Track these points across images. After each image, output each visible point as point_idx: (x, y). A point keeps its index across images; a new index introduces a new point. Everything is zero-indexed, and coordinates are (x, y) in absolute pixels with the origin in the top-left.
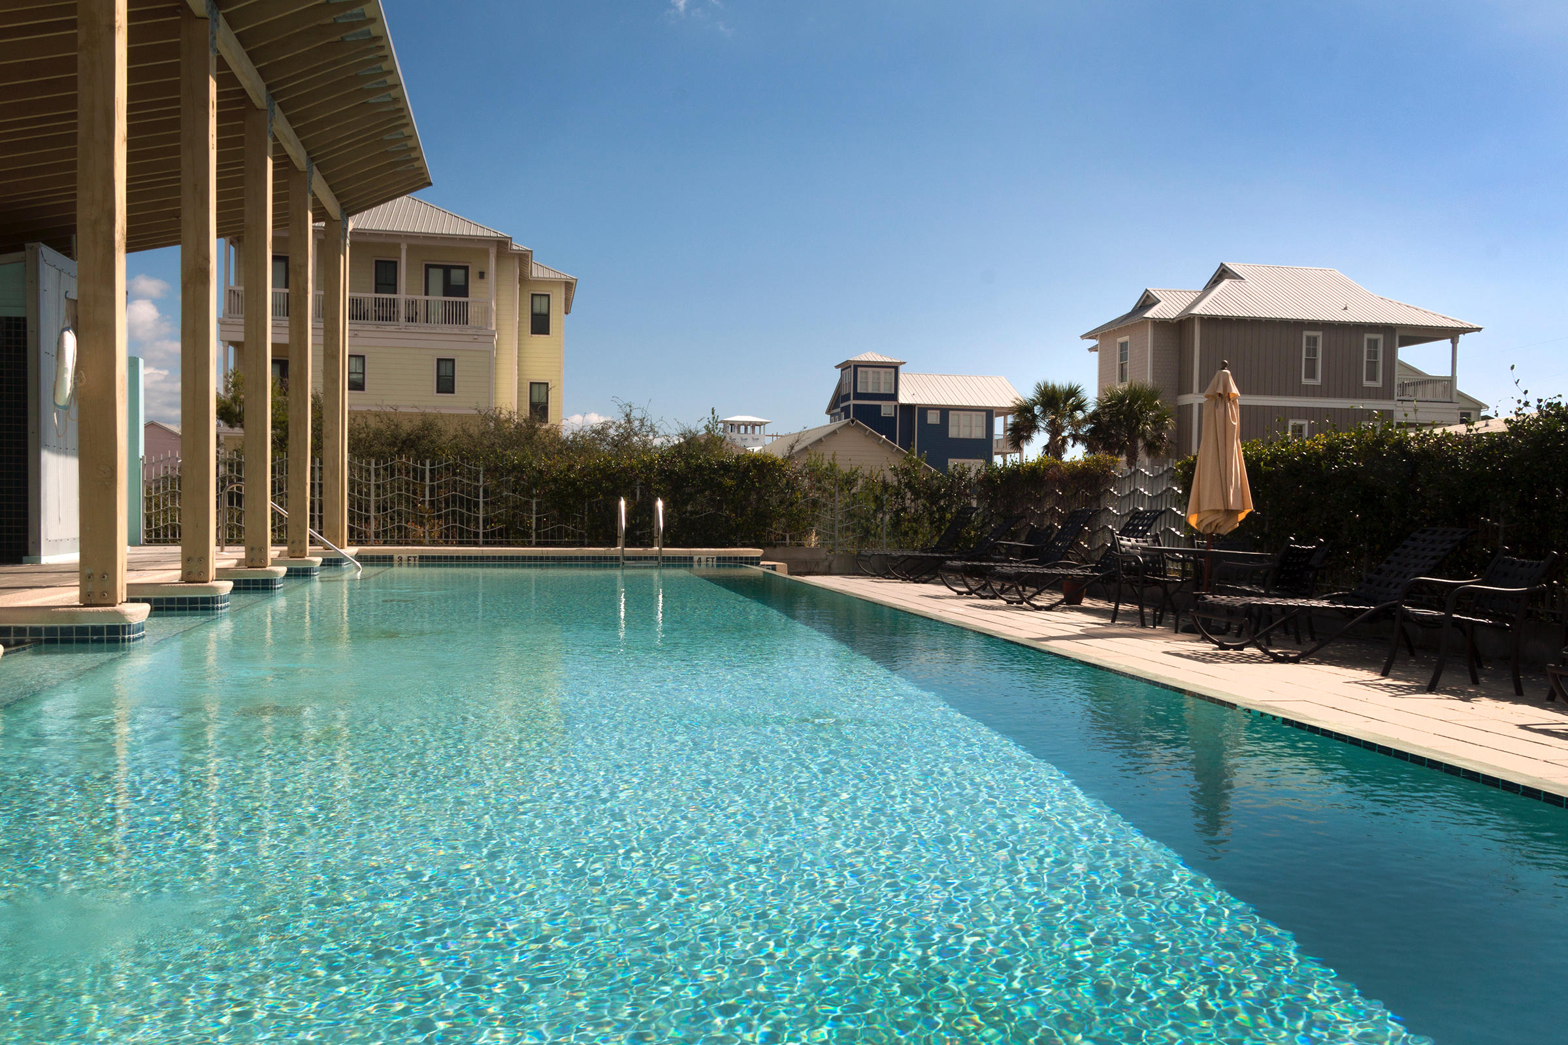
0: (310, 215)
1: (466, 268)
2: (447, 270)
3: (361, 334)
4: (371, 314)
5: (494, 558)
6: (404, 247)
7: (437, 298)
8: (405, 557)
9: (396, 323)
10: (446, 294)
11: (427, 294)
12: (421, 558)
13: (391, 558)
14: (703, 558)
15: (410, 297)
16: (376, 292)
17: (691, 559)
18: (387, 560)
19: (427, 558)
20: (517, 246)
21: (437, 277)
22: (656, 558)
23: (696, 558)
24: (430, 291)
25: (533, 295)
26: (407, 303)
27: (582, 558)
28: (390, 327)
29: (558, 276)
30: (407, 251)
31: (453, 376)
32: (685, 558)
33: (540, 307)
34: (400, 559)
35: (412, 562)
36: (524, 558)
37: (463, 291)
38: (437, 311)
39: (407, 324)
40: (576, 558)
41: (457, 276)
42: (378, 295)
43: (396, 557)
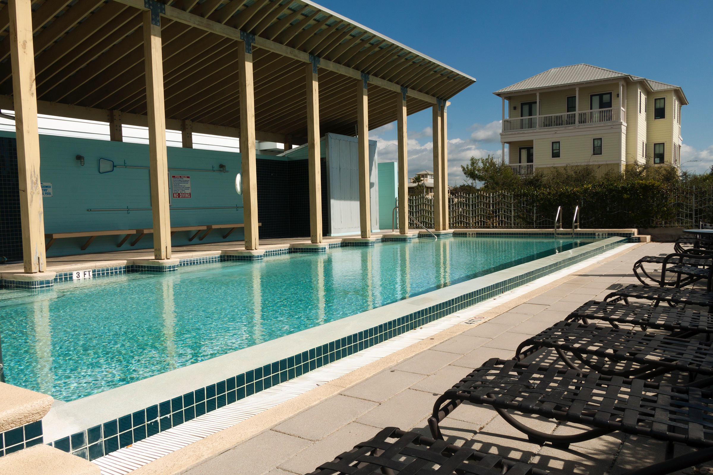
0: (405, 109)
1: (611, 94)
2: (601, 96)
3: (558, 132)
4: (565, 122)
5: (505, 234)
6: (577, 89)
7: (596, 110)
8: (471, 233)
9: (574, 125)
10: (600, 107)
11: (591, 109)
12: (477, 234)
13: (466, 234)
14: (601, 234)
15: (580, 112)
16: (568, 112)
17: (594, 234)
18: (464, 235)
19: (479, 234)
20: (636, 77)
21: (596, 100)
22: (572, 234)
23: (597, 234)
24: (593, 107)
25: (656, 100)
26: (580, 115)
27: (543, 234)
28: (571, 127)
29: (669, 87)
30: (579, 91)
31: (601, 146)
32: (591, 234)
33: (660, 105)
34: (469, 234)
35: (474, 235)
36: (517, 234)
37: (609, 105)
38: (596, 116)
39: (579, 124)
40: (540, 234)
41: (606, 98)
42: (569, 113)
43: (468, 233)
